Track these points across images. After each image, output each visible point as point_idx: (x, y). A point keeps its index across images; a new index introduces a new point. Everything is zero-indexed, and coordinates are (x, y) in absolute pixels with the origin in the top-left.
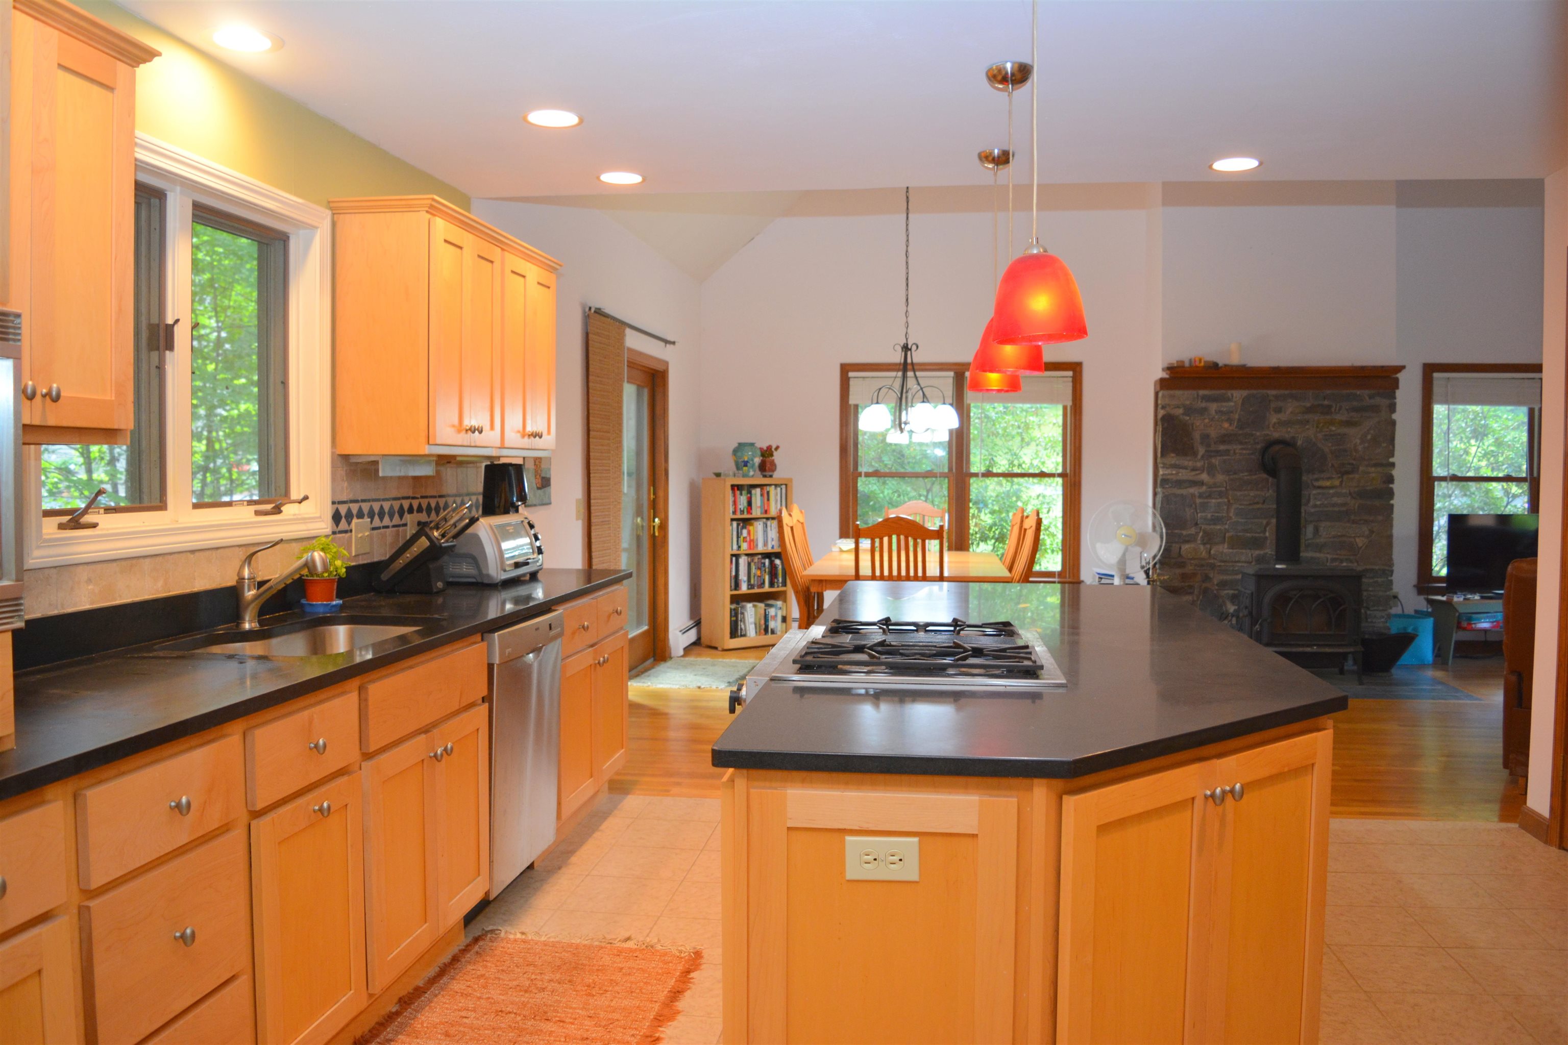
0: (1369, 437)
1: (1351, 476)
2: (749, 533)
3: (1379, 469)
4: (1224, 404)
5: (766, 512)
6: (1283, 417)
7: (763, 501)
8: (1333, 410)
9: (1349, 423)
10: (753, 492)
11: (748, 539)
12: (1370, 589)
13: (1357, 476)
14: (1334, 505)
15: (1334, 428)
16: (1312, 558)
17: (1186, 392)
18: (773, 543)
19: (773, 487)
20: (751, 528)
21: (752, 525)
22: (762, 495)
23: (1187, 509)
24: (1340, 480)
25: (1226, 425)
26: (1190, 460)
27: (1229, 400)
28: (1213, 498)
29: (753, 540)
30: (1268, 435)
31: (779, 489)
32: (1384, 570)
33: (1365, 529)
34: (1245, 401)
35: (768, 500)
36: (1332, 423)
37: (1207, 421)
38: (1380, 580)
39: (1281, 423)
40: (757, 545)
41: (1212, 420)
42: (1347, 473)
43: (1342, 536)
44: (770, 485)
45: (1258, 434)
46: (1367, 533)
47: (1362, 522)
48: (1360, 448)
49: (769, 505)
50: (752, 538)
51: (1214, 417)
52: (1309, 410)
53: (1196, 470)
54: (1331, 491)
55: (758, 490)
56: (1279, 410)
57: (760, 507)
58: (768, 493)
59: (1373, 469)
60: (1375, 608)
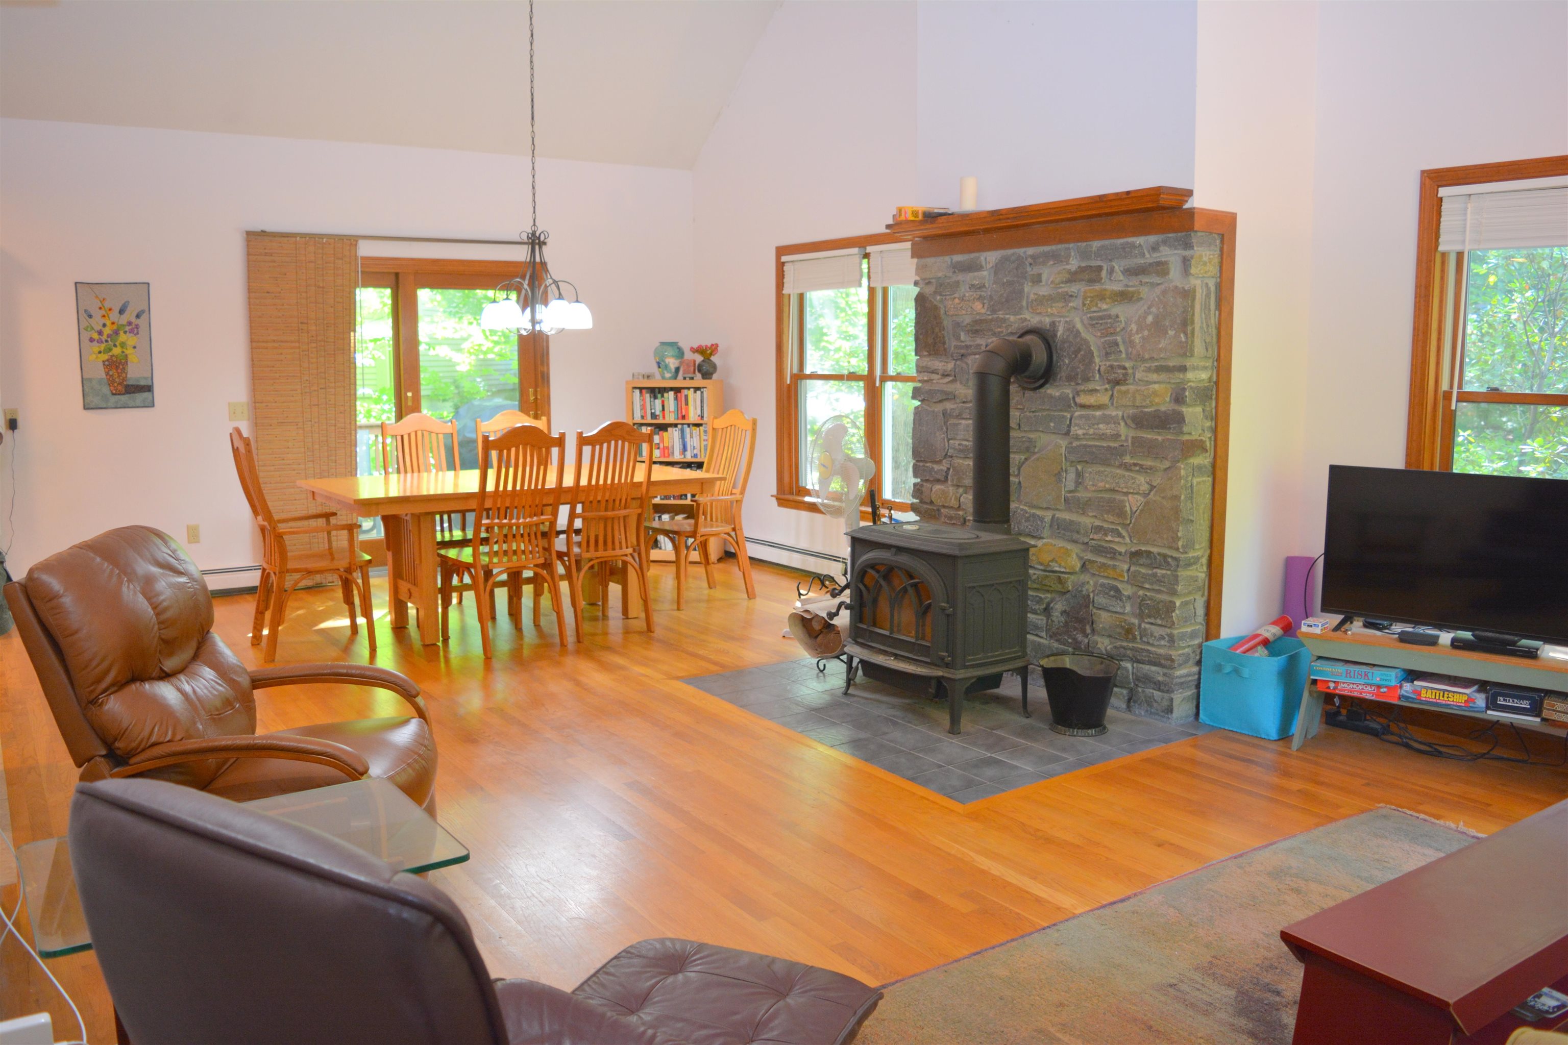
0: (1150, 319)
1: (1123, 388)
2: (662, 440)
3: (1163, 376)
4: (976, 274)
5: (683, 417)
6: (1043, 290)
7: (678, 408)
8: (1104, 273)
9: (1124, 297)
10: (666, 395)
11: (661, 446)
12: (1147, 586)
13: (1132, 388)
14: (1102, 437)
15: (1105, 307)
16: (1071, 522)
17: (939, 260)
18: (695, 452)
19: (692, 390)
20: (665, 434)
21: (666, 430)
22: (676, 399)
23: (938, 434)
24: (1110, 393)
25: (978, 306)
26: (941, 361)
27: (980, 268)
28: (963, 419)
29: (668, 448)
30: (1026, 320)
31: (698, 393)
32: (1165, 556)
33: (1142, 480)
34: (998, 268)
35: (687, 404)
36: (1101, 297)
37: (957, 301)
38: (1159, 572)
39: (1042, 301)
40: (673, 453)
41: (962, 299)
42: (1117, 383)
43: (1113, 490)
44: (689, 388)
45: (1012, 318)
46: (1145, 488)
47: (1137, 468)
48: (1137, 339)
49: (687, 410)
50: (666, 445)
51: (964, 296)
52: (1073, 277)
53: (948, 375)
54: (1098, 413)
55: (671, 394)
56: (1037, 280)
57: (674, 412)
58: (686, 397)
59: (1155, 377)
60: (1152, 620)
